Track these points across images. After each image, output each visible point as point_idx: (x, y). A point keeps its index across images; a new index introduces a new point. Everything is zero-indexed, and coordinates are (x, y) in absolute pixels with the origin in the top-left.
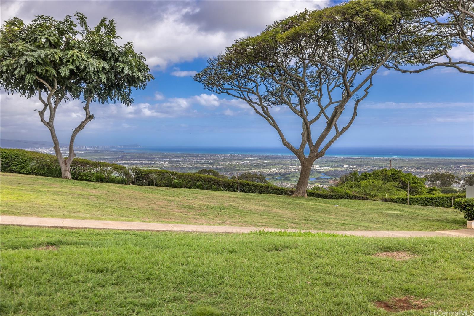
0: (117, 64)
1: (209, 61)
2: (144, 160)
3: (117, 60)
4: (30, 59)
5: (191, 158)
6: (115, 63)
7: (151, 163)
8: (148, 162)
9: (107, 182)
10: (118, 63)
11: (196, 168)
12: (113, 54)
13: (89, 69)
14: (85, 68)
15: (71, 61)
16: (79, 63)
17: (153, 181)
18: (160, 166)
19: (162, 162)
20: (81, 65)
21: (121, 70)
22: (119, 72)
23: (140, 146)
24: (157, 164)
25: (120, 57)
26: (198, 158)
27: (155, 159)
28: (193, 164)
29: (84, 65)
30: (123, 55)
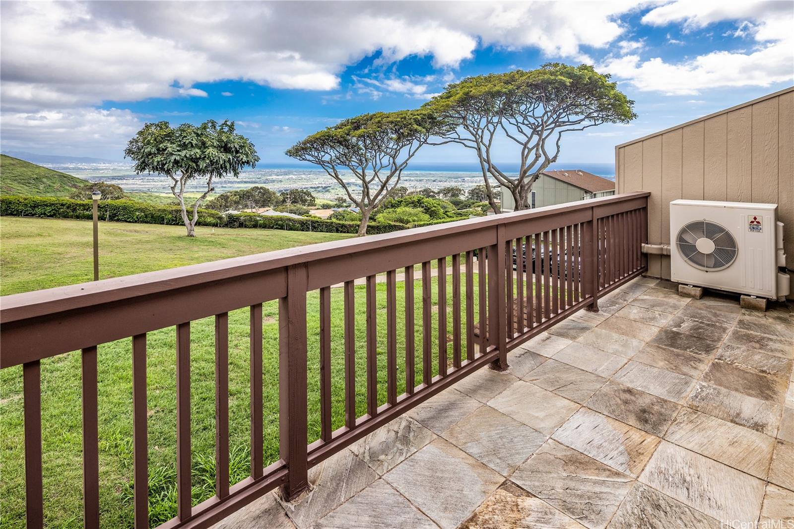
4: (178, 158)
9: (204, 225)
15: (207, 157)
17: (243, 223)
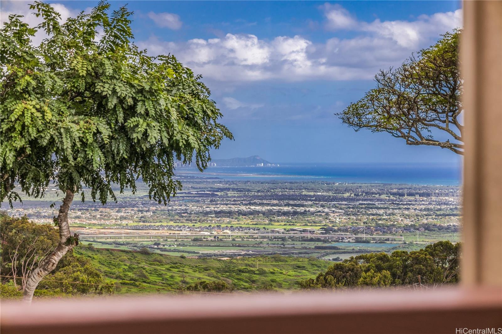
0: (131, 122)
1: (379, 77)
2: (275, 202)
3: (131, 111)
5: (412, 198)
6: (125, 120)
7: (295, 213)
8: (286, 209)
10: (133, 119)
11: (426, 229)
12: (121, 101)
13: (62, 142)
14: (52, 141)
15: (18, 127)
16: (38, 131)
18: (320, 222)
19: (326, 210)
20: (42, 137)
21: (140, 136)
22: (136, 141)
23: (265, 162)
24: (312, 214)
25: (140, 104)
26: (434, 198)
27: (306, 200)
28: (417, 215)
29: (48, 138)
30: (145, 97)
